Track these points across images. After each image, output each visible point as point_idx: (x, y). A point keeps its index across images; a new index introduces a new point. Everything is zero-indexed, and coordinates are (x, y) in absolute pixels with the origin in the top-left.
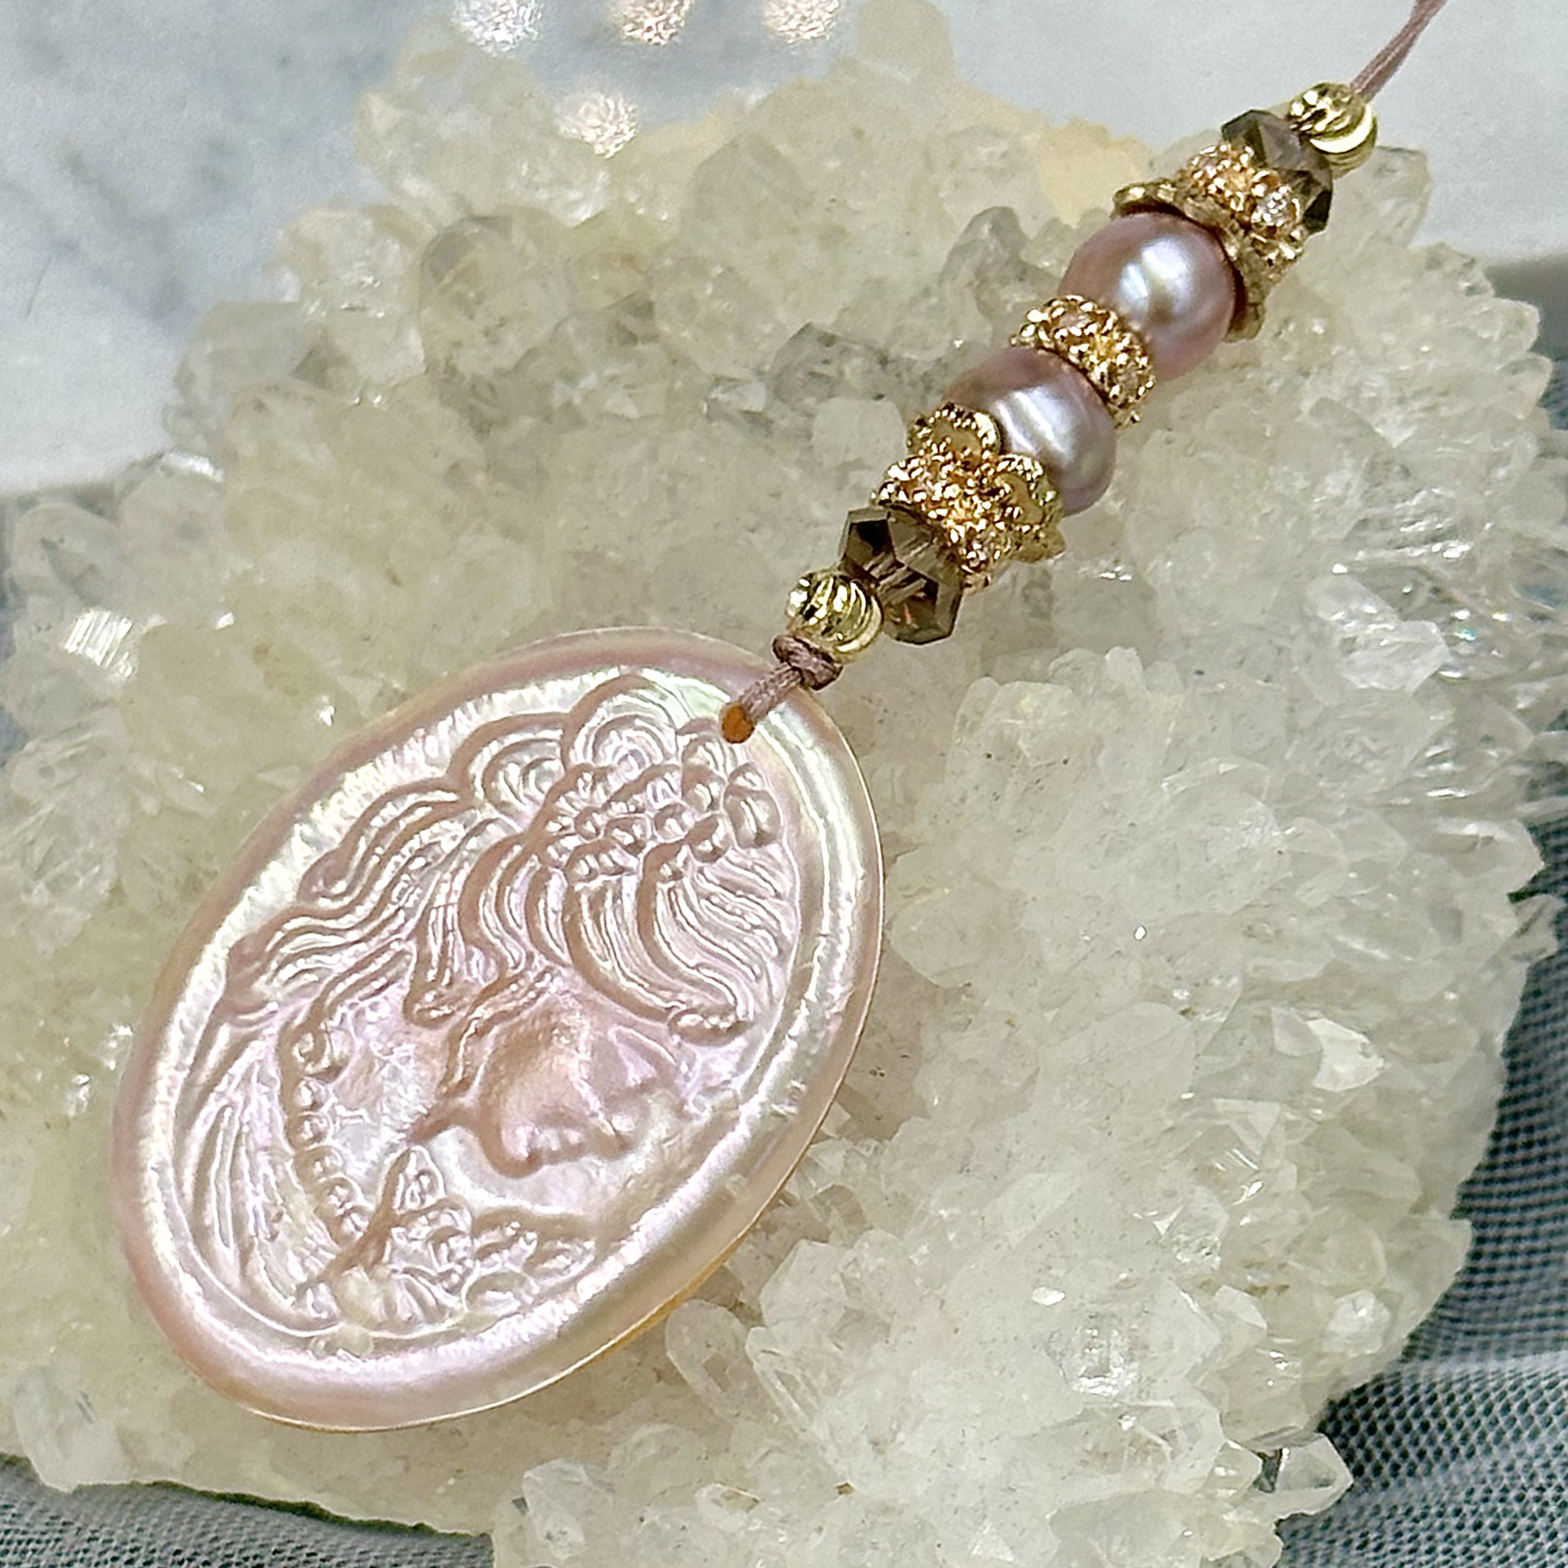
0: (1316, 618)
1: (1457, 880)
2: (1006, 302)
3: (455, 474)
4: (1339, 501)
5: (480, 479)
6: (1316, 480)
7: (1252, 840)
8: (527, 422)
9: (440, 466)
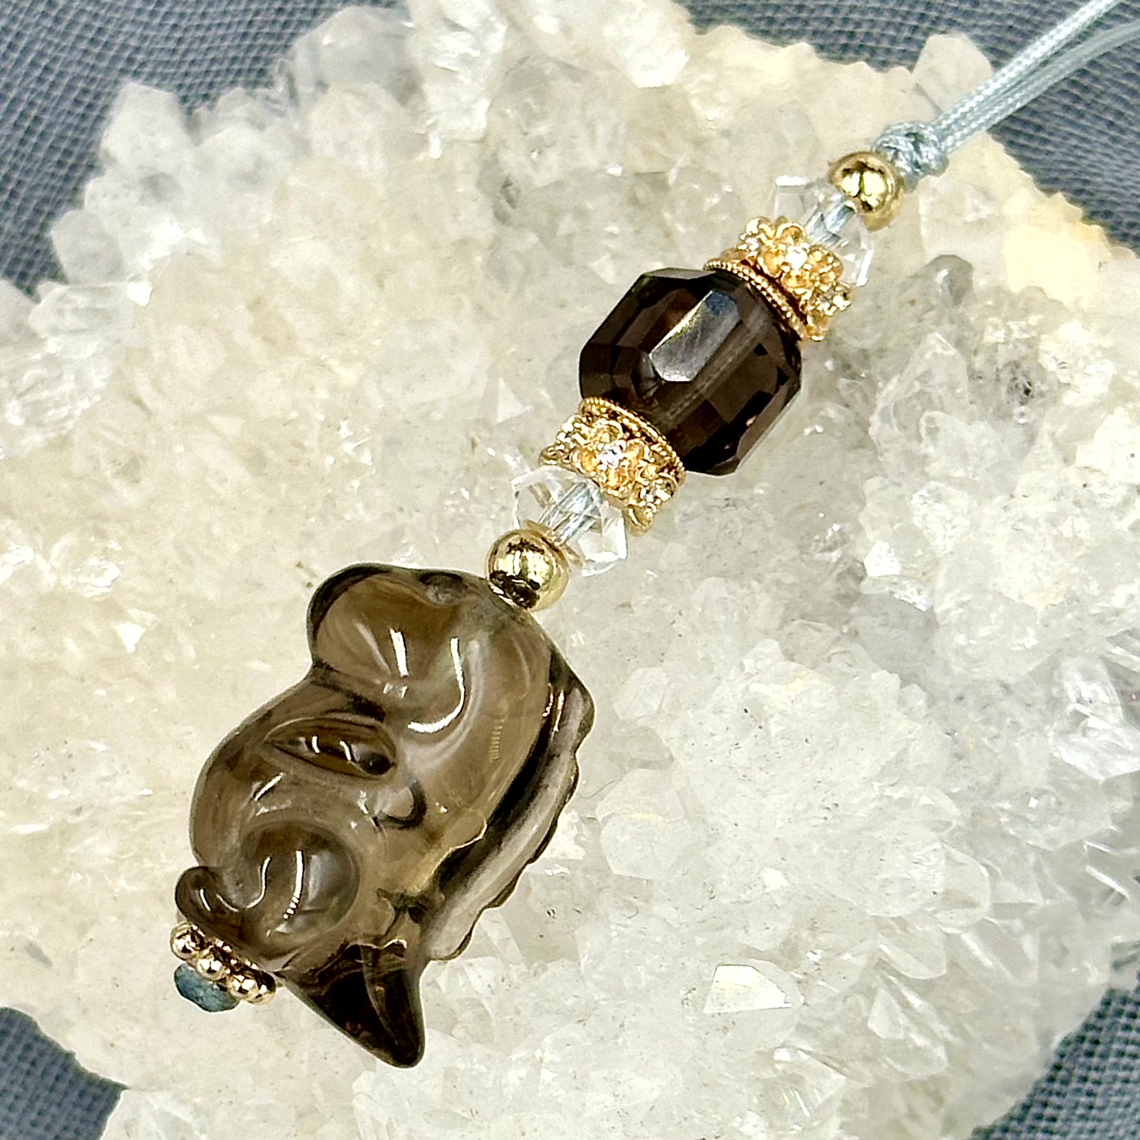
0: (1060, 685)
1: (1079, 920)
2: (932, 347)
3: (463, 245)
4: (1118, 613)
5: (479, 259)
6: (1106, 590)
7: (917, 874)
8: (532, 238)
9: (453, 233)
